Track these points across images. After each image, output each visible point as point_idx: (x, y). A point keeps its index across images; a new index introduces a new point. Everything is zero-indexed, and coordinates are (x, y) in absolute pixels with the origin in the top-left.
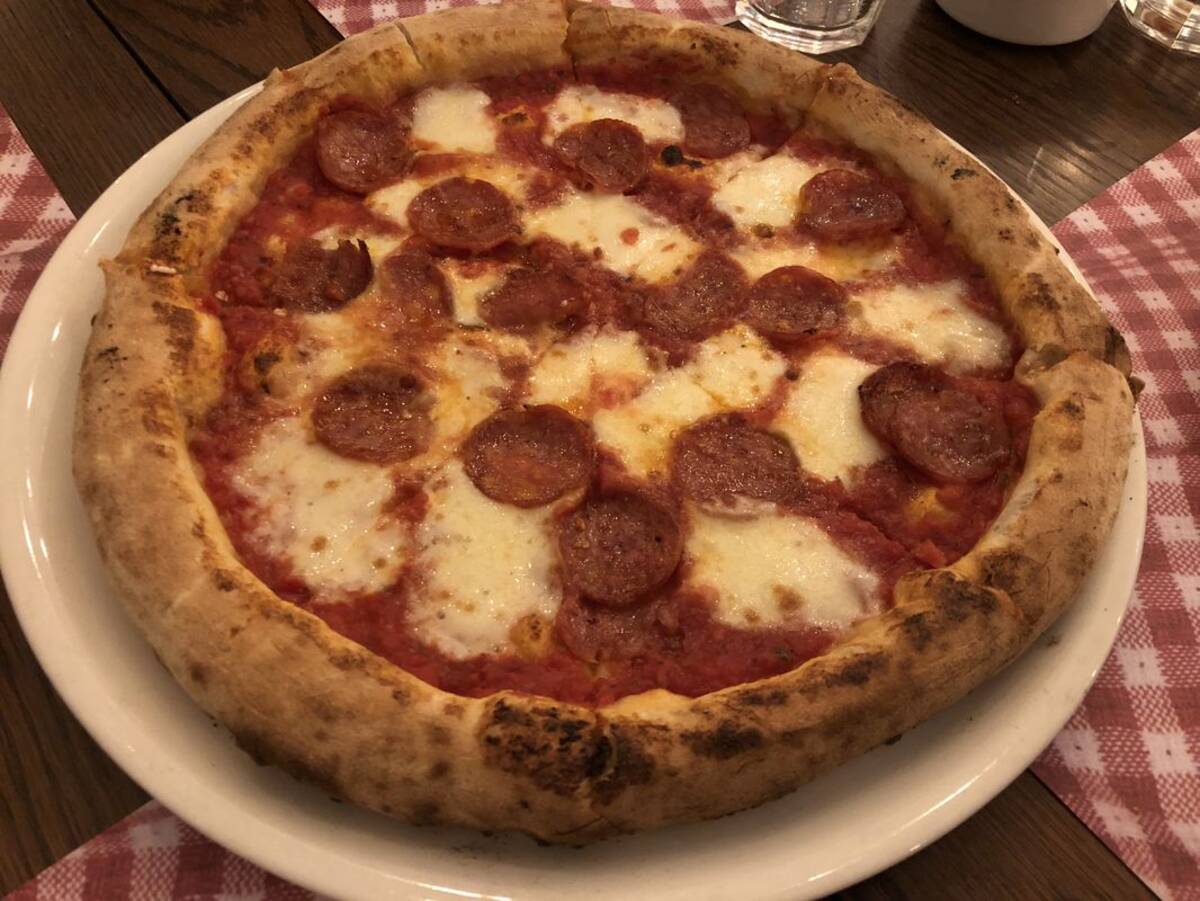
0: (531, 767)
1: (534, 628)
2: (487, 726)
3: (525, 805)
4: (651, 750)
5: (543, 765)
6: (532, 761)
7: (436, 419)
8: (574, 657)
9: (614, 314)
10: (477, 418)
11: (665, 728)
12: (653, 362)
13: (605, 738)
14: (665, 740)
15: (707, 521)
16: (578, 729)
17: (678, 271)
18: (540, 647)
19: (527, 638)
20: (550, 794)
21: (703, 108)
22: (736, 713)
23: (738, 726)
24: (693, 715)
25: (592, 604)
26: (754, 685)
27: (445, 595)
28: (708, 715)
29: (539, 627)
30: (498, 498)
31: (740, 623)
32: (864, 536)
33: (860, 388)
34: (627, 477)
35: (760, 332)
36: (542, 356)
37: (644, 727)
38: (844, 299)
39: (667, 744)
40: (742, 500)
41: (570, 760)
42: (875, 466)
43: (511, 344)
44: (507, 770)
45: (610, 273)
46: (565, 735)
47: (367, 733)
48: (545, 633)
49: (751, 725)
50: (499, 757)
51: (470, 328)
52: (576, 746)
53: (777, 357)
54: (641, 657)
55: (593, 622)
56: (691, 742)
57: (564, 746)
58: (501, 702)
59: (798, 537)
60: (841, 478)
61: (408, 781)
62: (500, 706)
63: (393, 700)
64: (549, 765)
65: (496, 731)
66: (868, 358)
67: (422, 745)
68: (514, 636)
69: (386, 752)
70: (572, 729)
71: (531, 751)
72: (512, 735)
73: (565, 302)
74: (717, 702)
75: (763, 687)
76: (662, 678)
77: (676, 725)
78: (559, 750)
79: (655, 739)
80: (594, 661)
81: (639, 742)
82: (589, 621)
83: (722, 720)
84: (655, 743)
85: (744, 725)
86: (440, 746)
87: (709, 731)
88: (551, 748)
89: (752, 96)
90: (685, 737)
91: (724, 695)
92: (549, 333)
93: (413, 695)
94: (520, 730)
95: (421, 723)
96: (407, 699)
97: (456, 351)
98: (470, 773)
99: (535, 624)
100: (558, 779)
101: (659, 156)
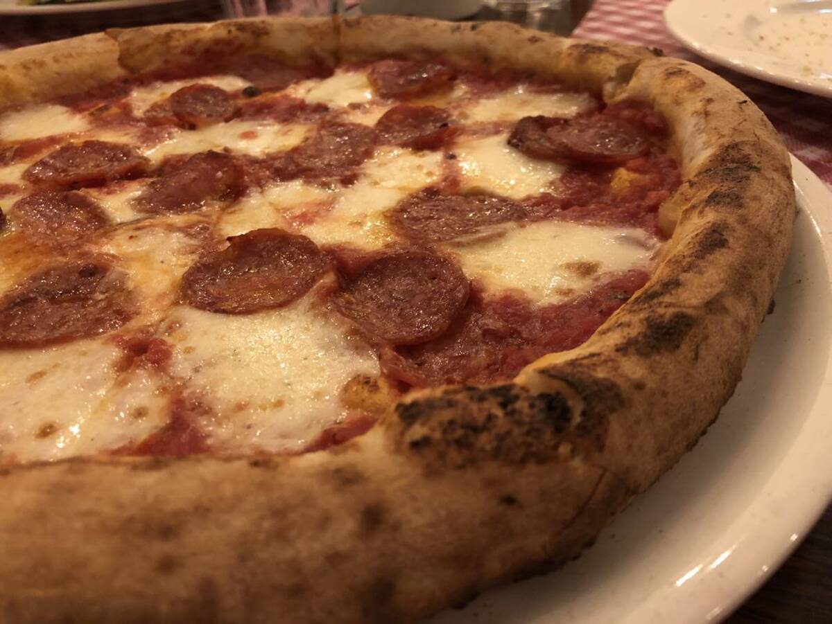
0: (488, 447)
1: (367, 383)
2: (402, 434)
4: (601, 374)
5: (501, 438)
6: (485, 441)
9: (270, 177)
10: (180, 272)
11: (594, 355)
14: (606, 361)
15: (465, 250)
16: (508, 390)
17: (306, 139)
18: (386, 397)
19: (366, 394)
20: (532, 467)
21: (257, 71)
22: (649, 311)
23: (661, 316)
24: (609, 334)
25: (410, 349)
26: (636, 295)
27: (240, 407)
28: (624, 325)
29: (372, 380)
31: (560, 300)
33: (509, 143)
34: (365, 254)
35: (404, 145)
36: (219, 218)
37: (574, 363)
40: (481, 228)
41: (527, 419)
42: (563, 176)
43: (181, 219)
44: (461, 467)
46: (500, 399)
50: (442, 456)
51: (134, 222)
52: (522, 405)
54: (494, 363)
55: (420, 364)
56: (631, 350)
57: (509, 409)
58: (400, 406)
60: (546, 191)
62: (401, 409)
64: (508, 433)
65: (418, 431)
68: (348, 402)
70: (503, 394)
71: (476, 429)
72: (441, 424)
73: (219, 174)
74: (619, 317)
77: (601, 347)
78: (507, 415)
82: (416, 364)
85: (665, 314)
88: (496, 417)
92: (217, 205)
94: (447, 415)
97: (127, 238)
98: (414, 498)
99: (365, 380)
100: (530, 445)
101: (241, 96)
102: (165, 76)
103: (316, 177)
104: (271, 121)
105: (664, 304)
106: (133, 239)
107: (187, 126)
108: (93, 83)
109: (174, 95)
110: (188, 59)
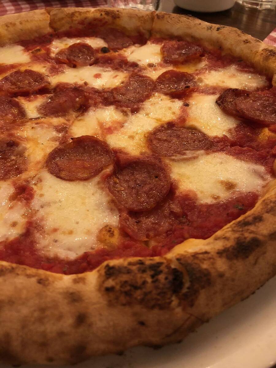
0: (139, 298)
1: (109, 231)
2: (103, 282)
3: (142, 323)
4: (205, 266)
5: (146, 294)
6: (138, 294)
7: (28, 156)
8: (136, 241)
9: (101, 102)
10: (49, 151)
11: (206, 253)
12: (125, 113)
13: (175, 269)
14: (210, 258)
15: (175, 164)
16: (159, 267)
17: (123, 83)
18: (116, 240)
19: (107, 237)
20: (156, 311)
21: (111, 37)
22: (241, 233)
23: (245, 238)
24: (218, 241)
25: (134, 214)
26: (240, 218)
27: (55, 230)
28: (226, 239)
29: (112, 230)
30: (70, 179)
31: (212, 202)
32: (247, 153)
33: (216, 102)
34: (130, 157)
35: (166, 94)
36: (73, 122)
37: (195, 256)
38: (194, 78)
39: (212, 260)
40: (187, 152)
41: (161, 286)
42: (237, 127)
43: (56, 121)
44: (124, 305)
45: (93, 88)
46: (152, 273)
47: (25, 311)
48: (116, 233)
49: (252, 235)
50: (117, 298)
51: (36, 119)
52: (162, 277)
53: (176, 100)
54: (170, 230)
55: (138, 222)
56: (224, 255)
57: (155, 279)
58: (107, 266)
59: (219, 160)
60: (226, 134)
61: (61, 334)
62: (107, 268)
63: (39, 285)
64: (150, 292)
65: (110, 283)
66: (213, 93)
67: (65, 307)
68: (100, 239)
69: (40, 320)
70: (156, 269)
71: (136, 288)
72: (121, 282)
73: (77, 99)
74: (226, 231)
75: (246, 218)
76: (186, 235)
77: (211, 249)
78: (153, 282)
79: (204, 259)
80: (146, 239)
81: (196, 264)
82: (136, 222)
83: (235, 238)
84: (205, 262)
85: (247, 237)
86: (76, 304)
87: (231, 246)
88: (147, 282)
89: (129, 29)
90: (220, 253)
91: (228, 228)
92: (74, 114)
93: (50, 279)
94: (125, 277)
95: (60, 293)
96: (47, 282)
97: (31, 128)
98: (101, 315)
99: (109, 230)
100: (158, 300)
101: (100, 52)
102: (69, 35)
103: (121, 106)
104: (110, 69)
105: (249, 231)
106: (33, 129)
107: (72, 66)
108: (37, 35)
109: (71, 47)
110: (80, 27)
